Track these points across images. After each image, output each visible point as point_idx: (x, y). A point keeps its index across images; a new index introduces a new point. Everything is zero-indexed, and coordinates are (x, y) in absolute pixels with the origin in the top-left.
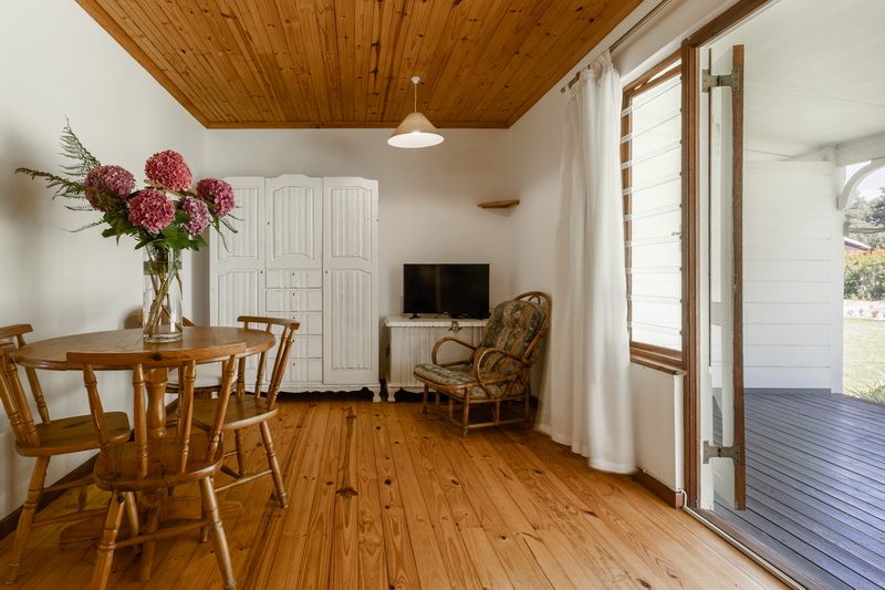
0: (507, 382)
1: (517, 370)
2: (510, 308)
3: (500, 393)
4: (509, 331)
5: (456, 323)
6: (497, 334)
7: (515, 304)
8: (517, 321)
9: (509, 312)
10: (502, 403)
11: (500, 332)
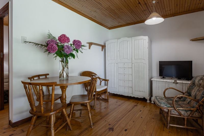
0: (192, 111)
1: (197, 106)
2: (199, 78)
3: (186, 114)
4: (198, 88)
5: (176, 81)
6: (193, 89)
7: (201, 77)
8: (200, 84)
9: (198, 80)
10: (187, 119)
11: (194, 88)
